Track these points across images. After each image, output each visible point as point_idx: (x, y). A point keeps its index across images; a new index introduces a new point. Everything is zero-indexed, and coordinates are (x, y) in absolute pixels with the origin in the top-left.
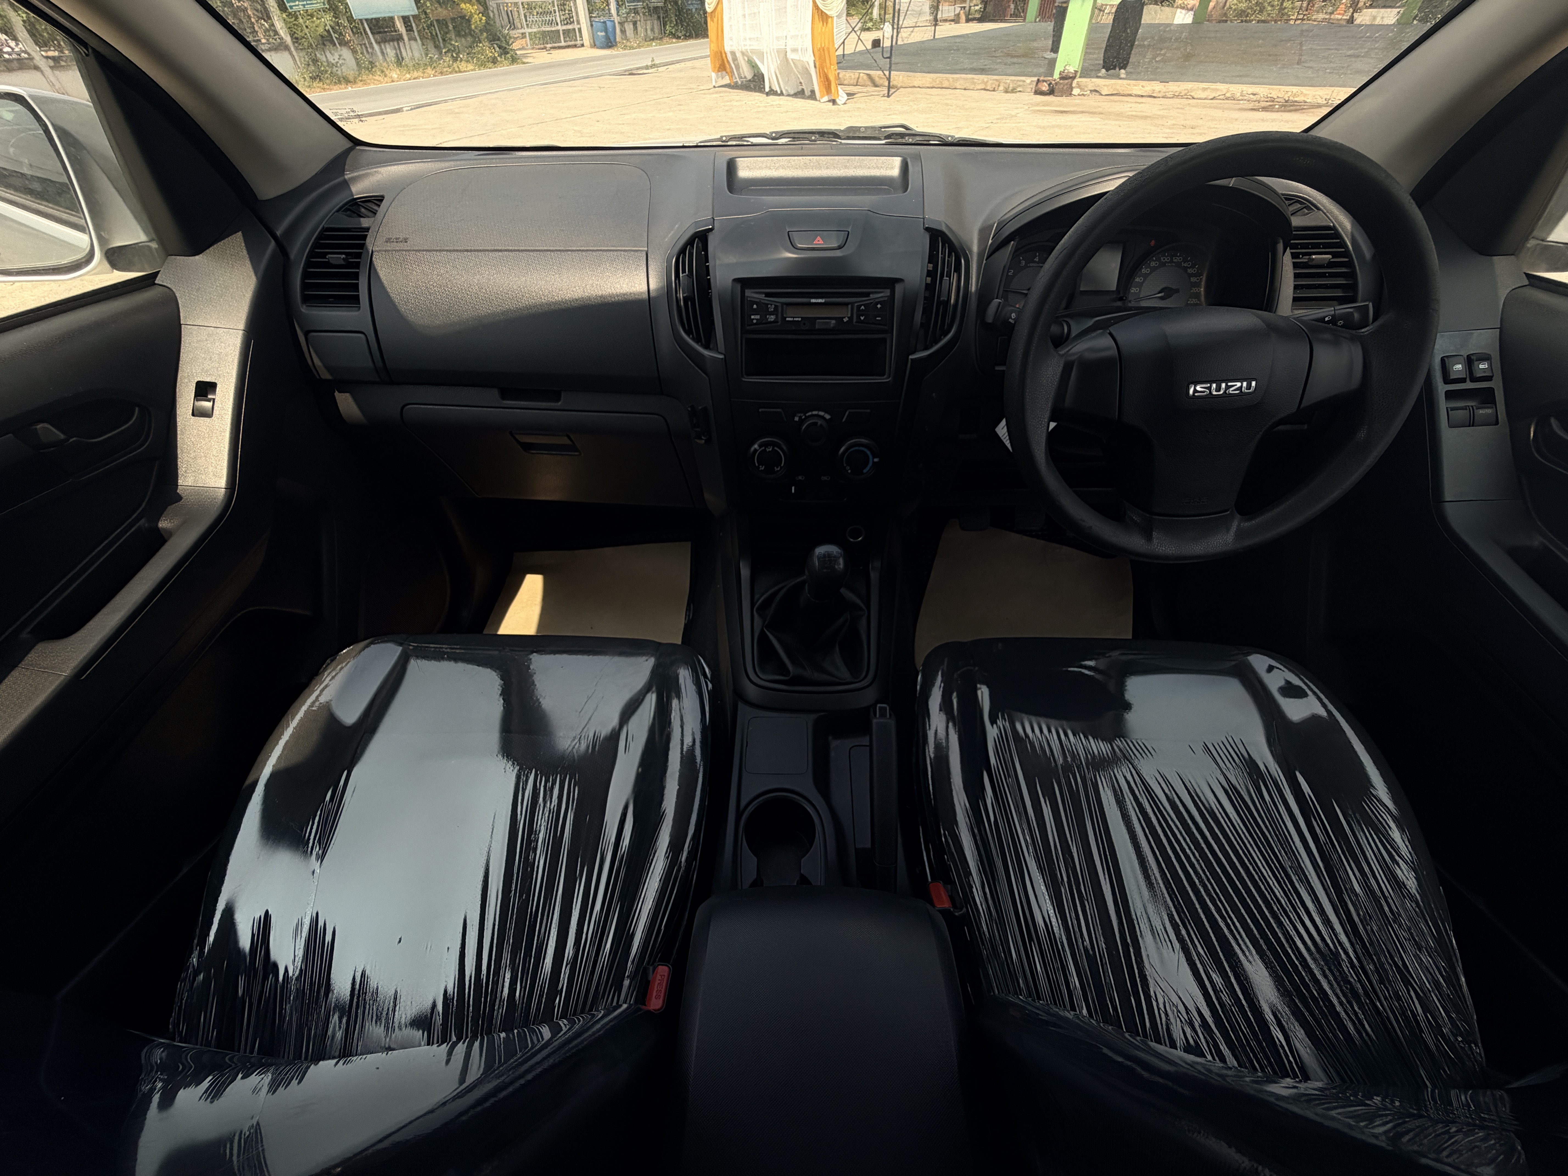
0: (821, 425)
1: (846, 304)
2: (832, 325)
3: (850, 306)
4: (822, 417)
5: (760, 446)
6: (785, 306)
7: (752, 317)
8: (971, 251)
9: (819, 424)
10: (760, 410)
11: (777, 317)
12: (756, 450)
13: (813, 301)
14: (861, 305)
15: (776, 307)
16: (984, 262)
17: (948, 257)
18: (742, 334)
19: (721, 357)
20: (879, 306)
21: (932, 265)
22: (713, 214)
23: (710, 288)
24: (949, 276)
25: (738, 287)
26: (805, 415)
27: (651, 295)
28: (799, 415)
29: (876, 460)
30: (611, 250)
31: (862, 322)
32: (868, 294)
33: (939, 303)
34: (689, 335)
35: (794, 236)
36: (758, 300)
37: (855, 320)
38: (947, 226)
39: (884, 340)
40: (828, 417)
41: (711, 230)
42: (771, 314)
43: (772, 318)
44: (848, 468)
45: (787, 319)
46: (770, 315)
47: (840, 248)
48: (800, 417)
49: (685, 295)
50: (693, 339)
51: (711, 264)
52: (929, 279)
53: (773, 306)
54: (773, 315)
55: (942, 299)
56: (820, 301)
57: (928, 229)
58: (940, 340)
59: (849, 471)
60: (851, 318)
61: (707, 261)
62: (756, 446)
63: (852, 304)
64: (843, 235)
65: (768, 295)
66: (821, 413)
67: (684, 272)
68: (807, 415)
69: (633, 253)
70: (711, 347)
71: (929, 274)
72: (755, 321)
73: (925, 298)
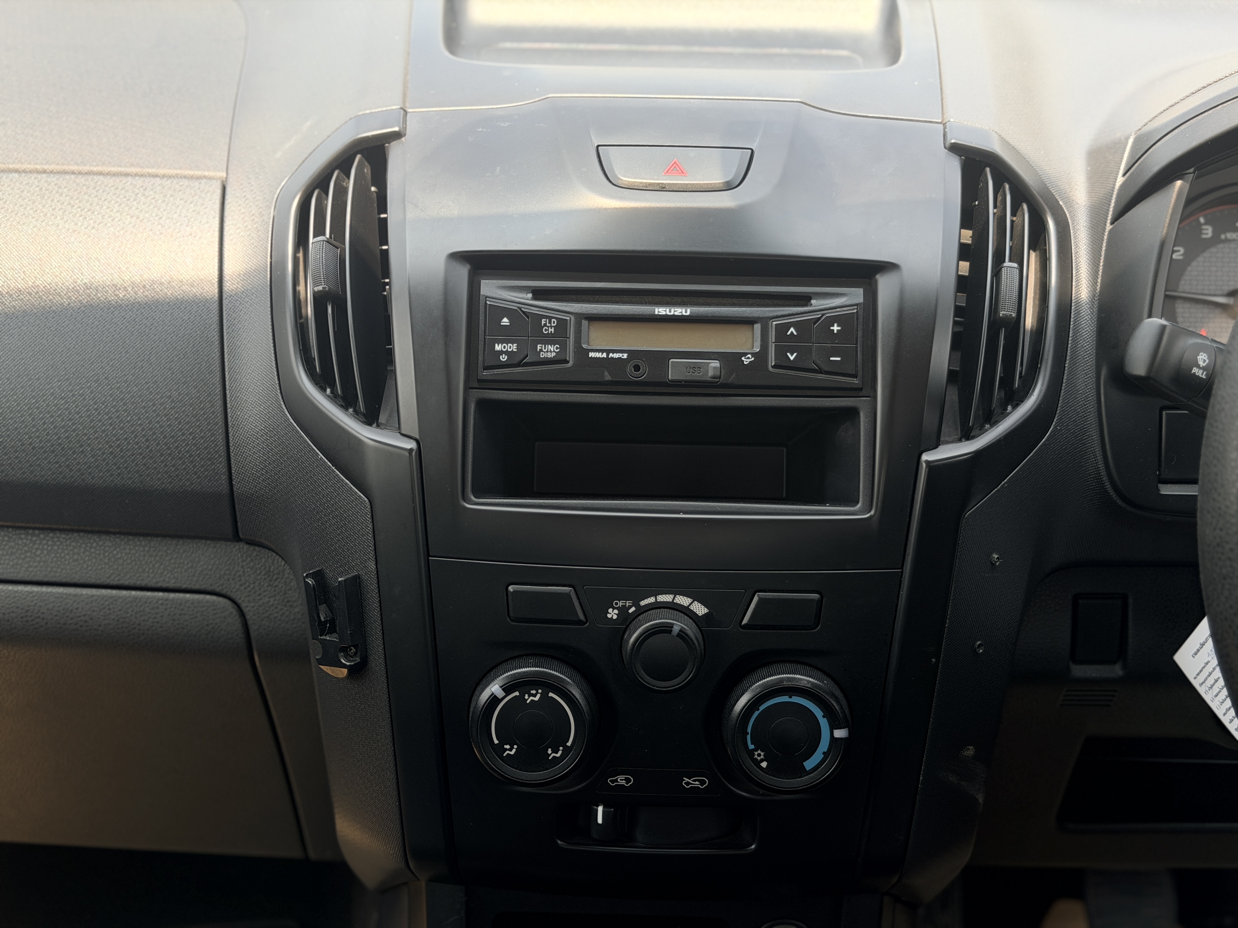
0: (682, 634)
1: (749, 322)
2: (711, 373)
3: (757, 327)
4: (686, 611)
5: (507, 689)
6: (585, 323)
7: (498, 347)
8: (1070, 202)
9: (676, 629)
10: (511, 588)
11: (563, 347)
12: (494, 700)
13: (661, 311)
14: (788, 326)
15: (562, 325)
16: (1109, 227)
17: (1013, 214)
18: (468, 388)
19: (410, 445)
20: (836, 328)
21: (969, 233)
22: (404, 102)
23: (386, 272)
24: (1018, 258)
25: (463, 271)
26: (636, 604)
27: (228, 286)
28: (620, 604)
29: (840, 733)
30: (127, 175)
31: (791, 366)
32: (805, 300)
33: (996, 324)
34: (323, 389)
35: (612, 156)
36: (514, 307)
37: (772, 361)
38: (1005, 142)
39: (852, 413)
40: (700, 609)
41: (397, 136)
42: (548, 340)
43: (550, 351)
44: (759, 755)
45: (592, 355)
46: (546, 343)
47: (729, 187)
48: (623, 611)
49: (316, 289)
50: (334, 398)
51: (392, 215)
52: (965, 267)
53: (554, 323)
54: (552, 343)
55: (1002, 313)
56: (678, 311)
57: (956, 149)
58: (1004, 415)
59: (764, 764)
60: (760, 357)
61: (383, 207)
62: (495, 688)
63: (764, 321)
64: (738, 159)
65: (539, 294)
66: (683, 600)
67: (320, 231)
68: (643, 603)
69: (186, 182)
70: (382, 419)
71: (964, 252)
72: (504, 358)
73: (958, 311)
